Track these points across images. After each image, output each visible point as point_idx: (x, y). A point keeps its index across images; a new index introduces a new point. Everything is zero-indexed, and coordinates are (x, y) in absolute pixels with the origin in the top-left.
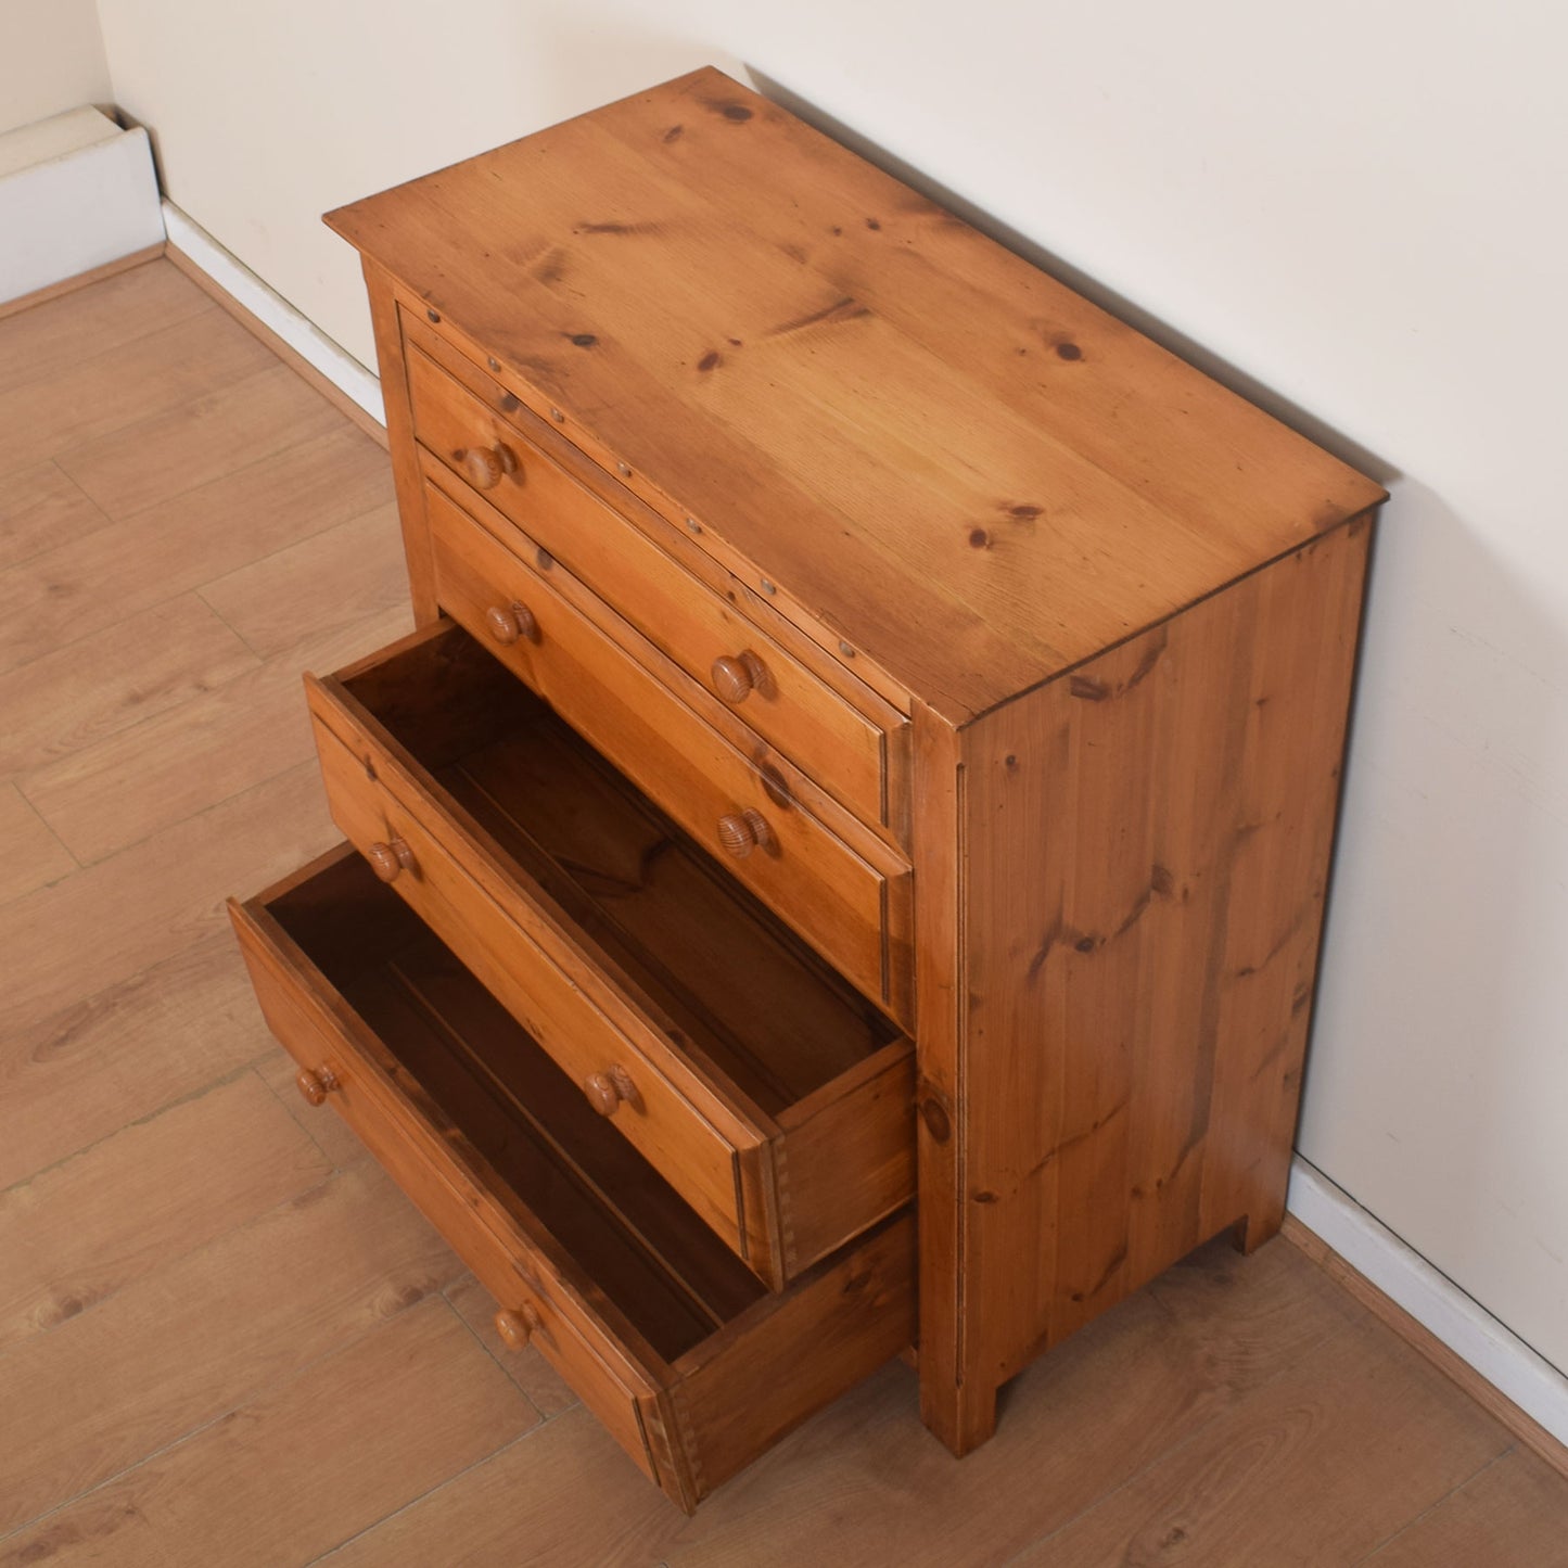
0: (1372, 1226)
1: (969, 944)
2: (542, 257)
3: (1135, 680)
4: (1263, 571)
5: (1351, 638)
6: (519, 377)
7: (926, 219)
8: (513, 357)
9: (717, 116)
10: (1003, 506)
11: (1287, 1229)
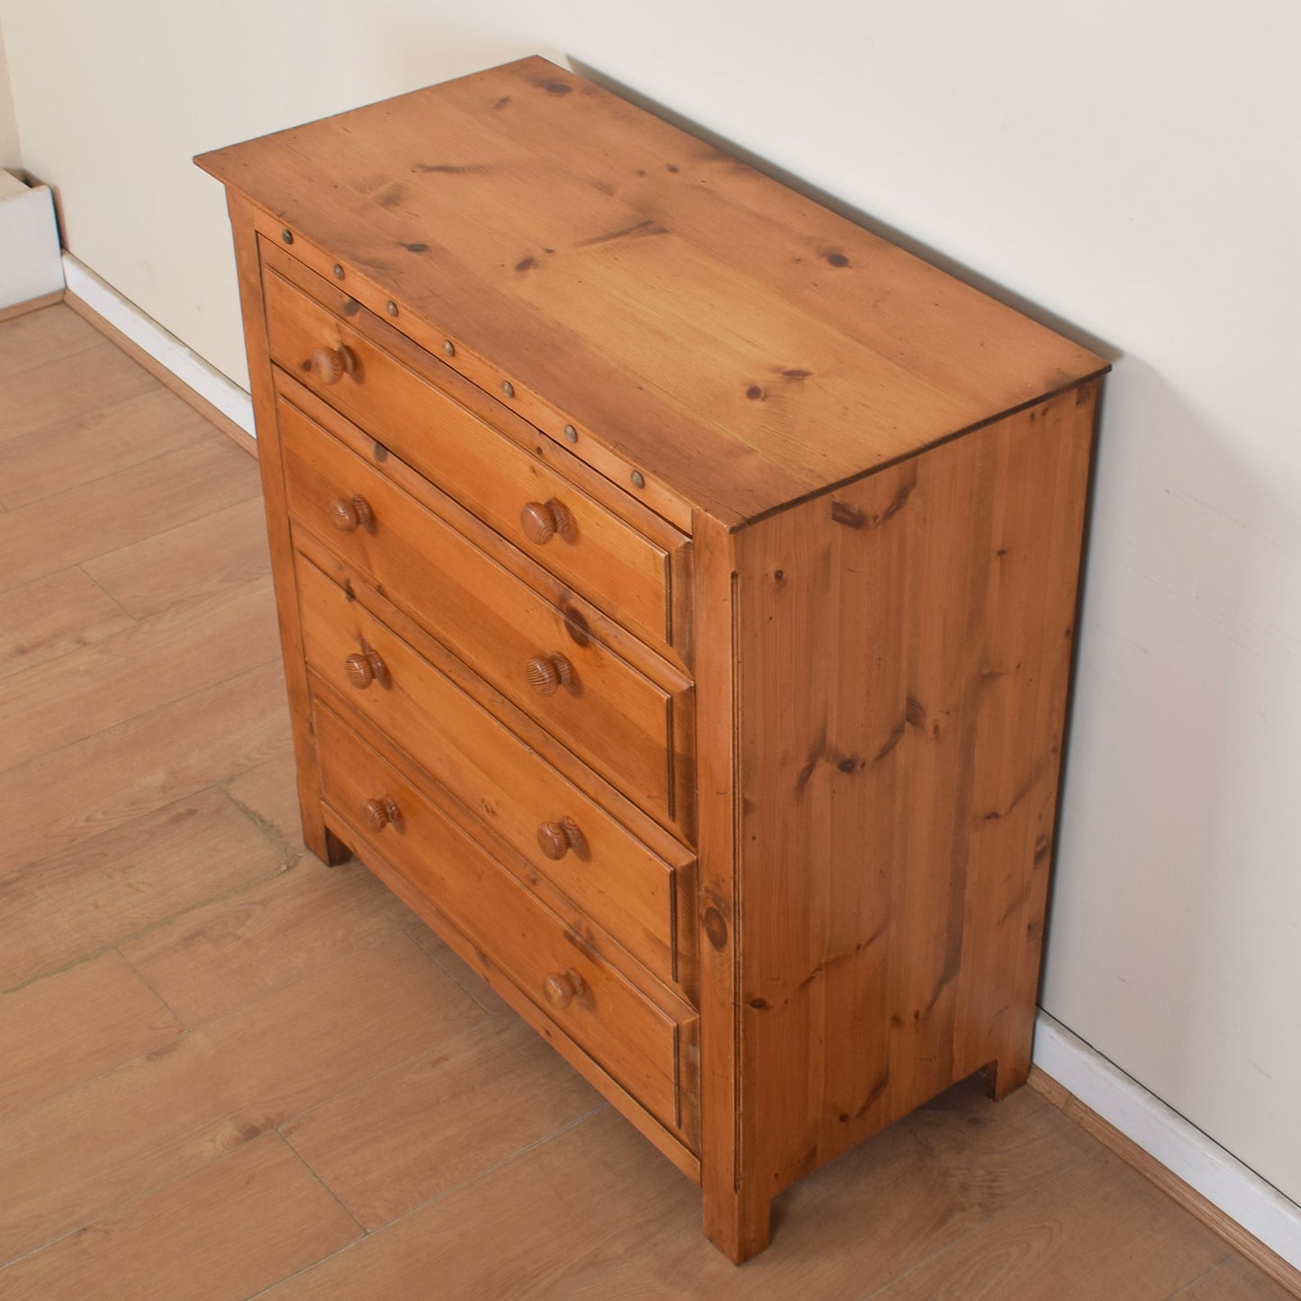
0: (1107, 1068)
1: (743, 749)
2: (383, 189)
3: (889, 514)
4: (1001, 423)
5: (1080, 504)
6: (359, 273)
7: (717, 165)
8: (354, 259)
9: (541, 91)
10: (777, 370)
11: (1033, 1079)
